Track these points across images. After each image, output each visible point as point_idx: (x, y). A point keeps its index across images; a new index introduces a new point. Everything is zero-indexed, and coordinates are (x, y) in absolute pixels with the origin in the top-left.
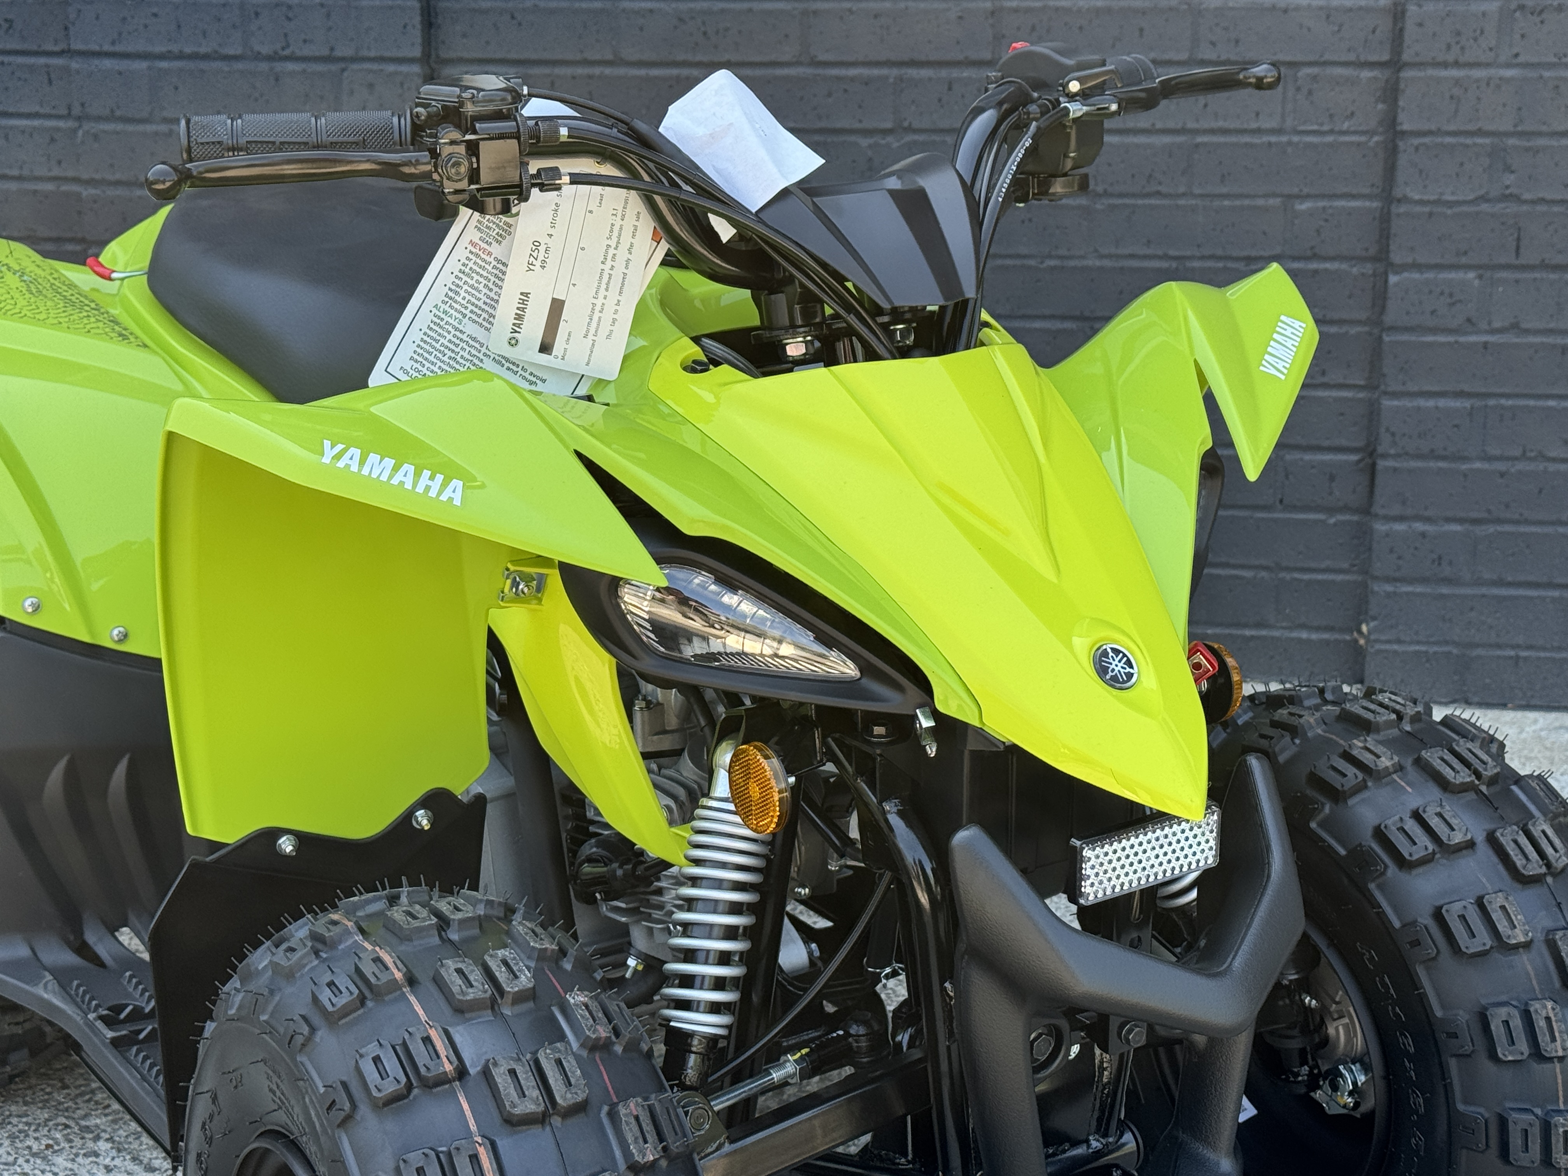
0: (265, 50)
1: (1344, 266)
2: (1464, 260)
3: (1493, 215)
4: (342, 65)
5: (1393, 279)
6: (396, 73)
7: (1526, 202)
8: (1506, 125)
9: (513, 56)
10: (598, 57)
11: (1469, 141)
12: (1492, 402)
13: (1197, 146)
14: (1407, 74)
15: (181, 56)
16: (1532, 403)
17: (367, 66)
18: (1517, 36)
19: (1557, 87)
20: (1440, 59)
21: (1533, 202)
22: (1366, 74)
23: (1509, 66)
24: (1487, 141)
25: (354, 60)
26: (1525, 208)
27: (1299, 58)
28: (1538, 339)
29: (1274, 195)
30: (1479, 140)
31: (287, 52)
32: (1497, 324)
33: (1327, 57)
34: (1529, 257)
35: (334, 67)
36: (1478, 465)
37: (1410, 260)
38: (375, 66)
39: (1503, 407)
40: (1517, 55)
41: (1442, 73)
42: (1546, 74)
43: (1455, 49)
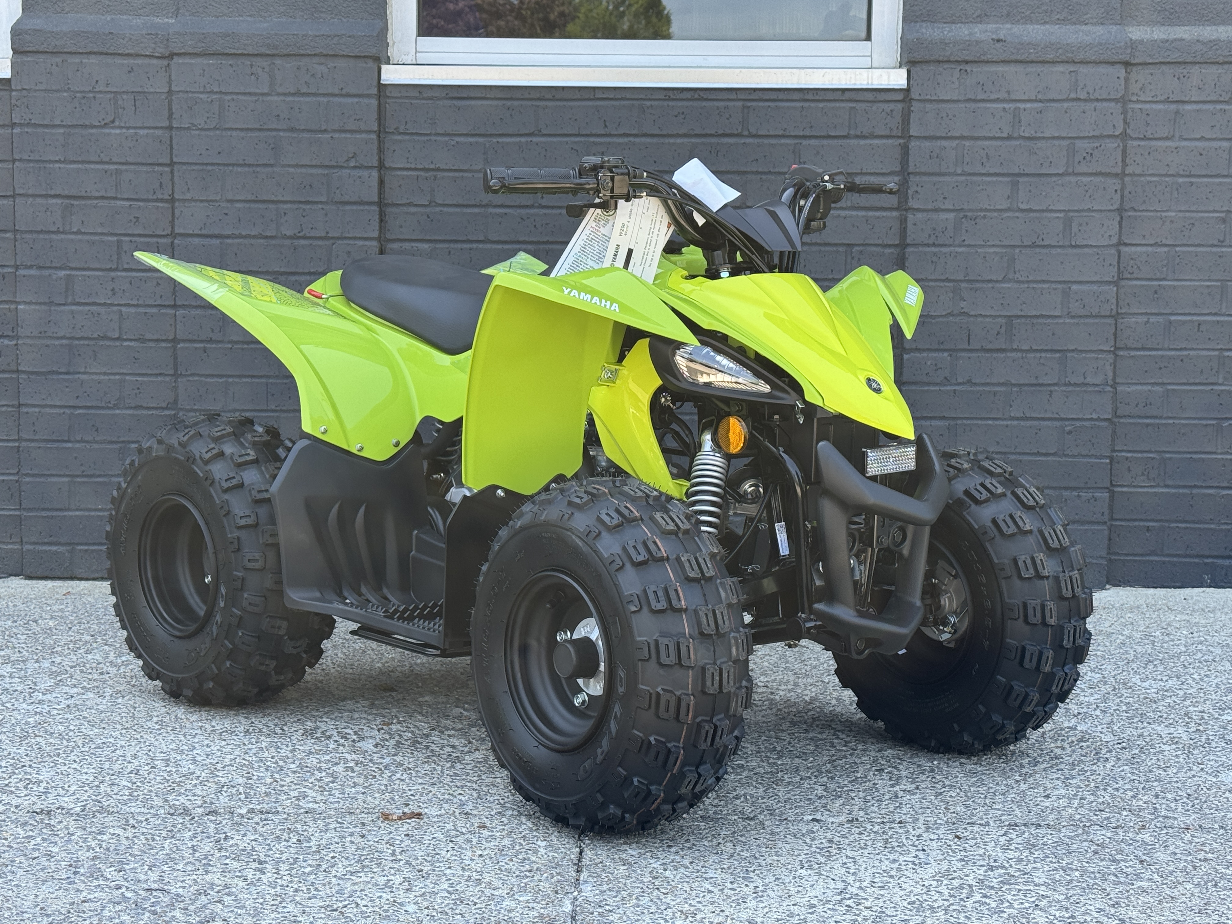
0: (288, 233)
2: (942, 347)
3: (956, 323)
4: (332, 241)
5: (906, 357)
6: (363, 246)
7: (972, 316)
8: (960, 277)
9: (428, 238)
10: (475, 239)
11: (942, 284)
12: (959, 422)
14: (910, 250)
15: (240, 236)
16: (980, 422)
17: (345, 242)
18: (964, 231)
19: (985, 257)
20: (926, 242)
21: (976, 316)
22: (888, 251)
23: (960, 246)
24: (951, 284)
25: (339, 238)
26: (972, 319)
27: (853, 242)
28: (981, 388)
30: (947, 284)
31: (301, 234)
32: (960, 381)
33: (867, 242)
34: (975, 345)
35: (328, 243)
37: (914, 347)
38: (351, 242)
39: (965, 425)
40: (964, 241)
41: (927, 249)
42: (979, 250)
43: (933, 237)
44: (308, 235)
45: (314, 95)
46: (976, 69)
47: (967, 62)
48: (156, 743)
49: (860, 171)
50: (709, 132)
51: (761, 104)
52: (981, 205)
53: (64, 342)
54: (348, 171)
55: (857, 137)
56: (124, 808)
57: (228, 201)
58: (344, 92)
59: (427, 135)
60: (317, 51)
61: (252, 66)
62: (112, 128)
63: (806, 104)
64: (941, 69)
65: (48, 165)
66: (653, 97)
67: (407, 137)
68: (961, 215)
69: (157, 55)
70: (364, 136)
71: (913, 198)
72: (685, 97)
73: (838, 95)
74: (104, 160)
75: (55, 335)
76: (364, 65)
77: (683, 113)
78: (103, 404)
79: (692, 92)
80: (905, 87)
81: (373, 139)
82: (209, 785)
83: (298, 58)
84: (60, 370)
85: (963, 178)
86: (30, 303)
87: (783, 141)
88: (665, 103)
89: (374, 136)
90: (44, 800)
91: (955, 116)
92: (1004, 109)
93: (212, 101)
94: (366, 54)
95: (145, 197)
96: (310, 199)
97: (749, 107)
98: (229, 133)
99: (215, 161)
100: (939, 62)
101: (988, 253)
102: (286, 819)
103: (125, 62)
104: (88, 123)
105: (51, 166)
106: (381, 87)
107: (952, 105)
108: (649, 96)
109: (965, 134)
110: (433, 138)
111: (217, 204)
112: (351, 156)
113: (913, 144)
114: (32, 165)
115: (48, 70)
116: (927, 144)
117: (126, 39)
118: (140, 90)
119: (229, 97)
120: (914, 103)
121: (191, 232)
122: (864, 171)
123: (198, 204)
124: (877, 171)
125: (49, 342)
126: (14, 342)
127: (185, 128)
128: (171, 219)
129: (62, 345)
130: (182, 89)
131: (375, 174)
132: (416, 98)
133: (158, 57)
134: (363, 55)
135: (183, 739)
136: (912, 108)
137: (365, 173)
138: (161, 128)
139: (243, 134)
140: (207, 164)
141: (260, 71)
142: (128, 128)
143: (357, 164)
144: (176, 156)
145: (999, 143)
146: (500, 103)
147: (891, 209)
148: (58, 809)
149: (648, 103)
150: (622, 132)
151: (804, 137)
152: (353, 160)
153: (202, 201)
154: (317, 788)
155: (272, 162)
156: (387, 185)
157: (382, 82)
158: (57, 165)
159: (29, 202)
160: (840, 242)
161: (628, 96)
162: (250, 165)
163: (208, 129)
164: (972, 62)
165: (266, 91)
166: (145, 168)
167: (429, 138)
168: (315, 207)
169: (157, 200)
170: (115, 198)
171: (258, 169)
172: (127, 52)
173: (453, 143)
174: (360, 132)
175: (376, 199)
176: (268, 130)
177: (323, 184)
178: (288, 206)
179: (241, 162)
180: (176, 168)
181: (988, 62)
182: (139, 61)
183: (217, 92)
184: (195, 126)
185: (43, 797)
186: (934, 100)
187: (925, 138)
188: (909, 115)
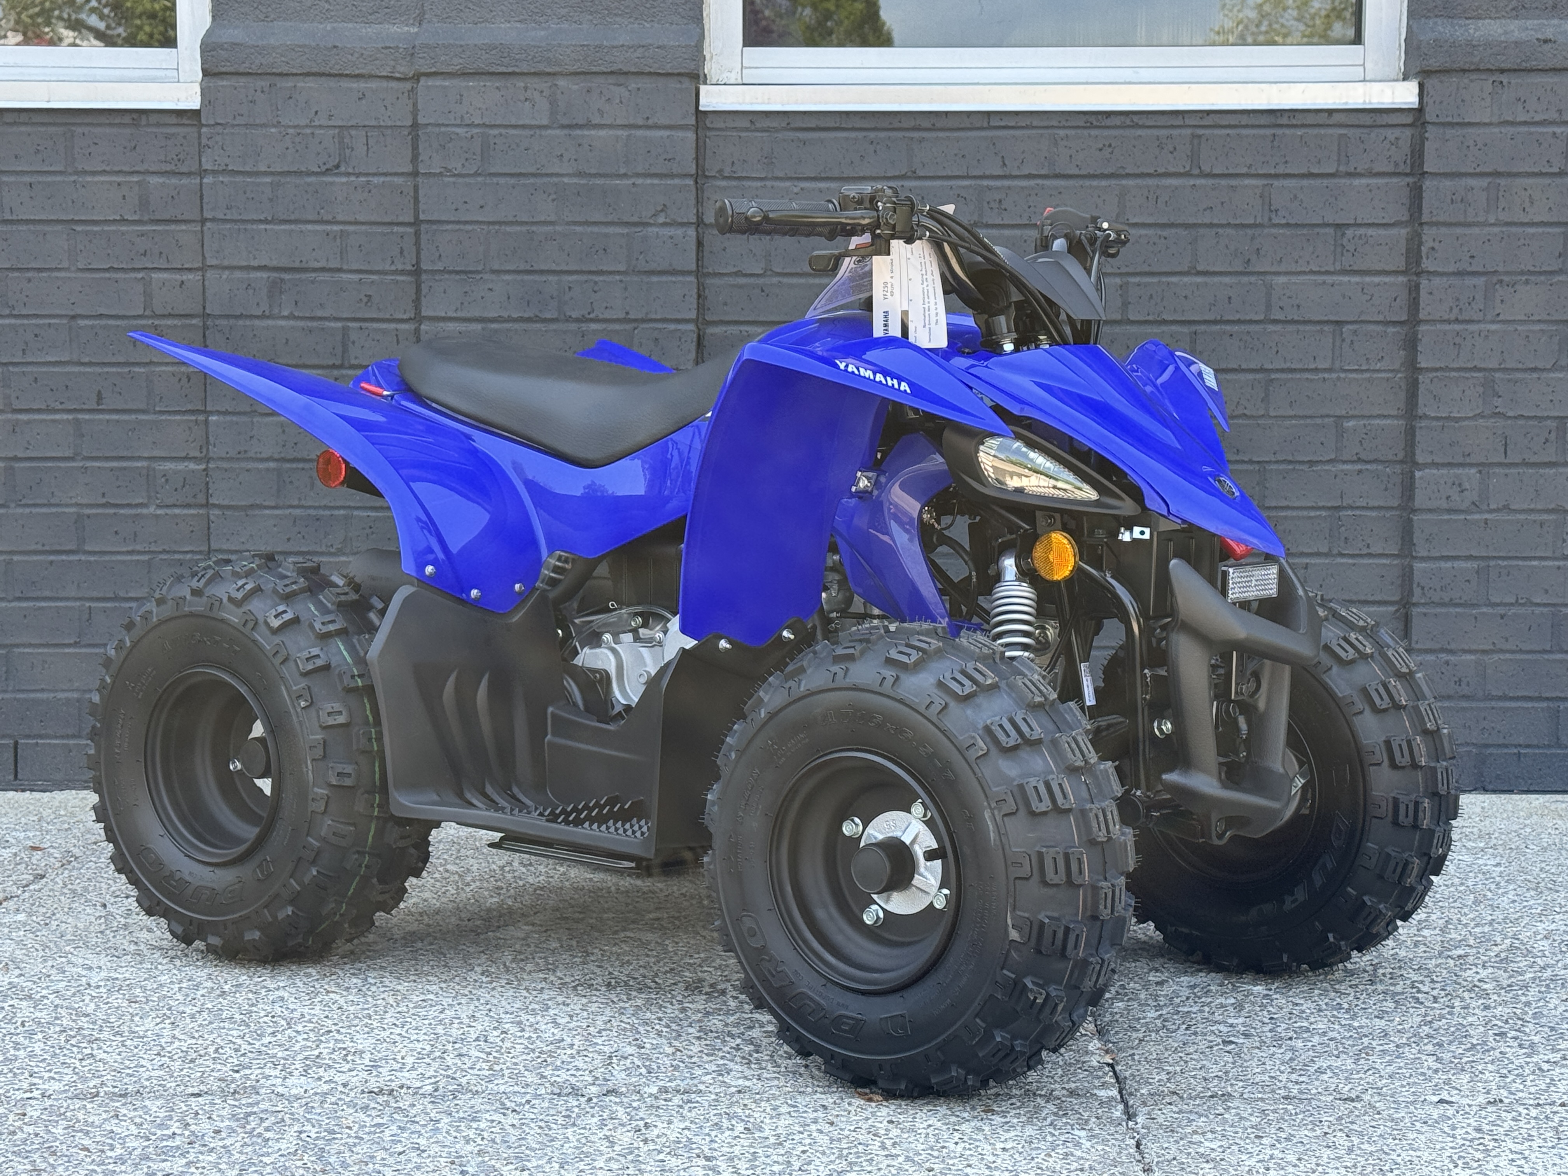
0: (575, 315)
1: (1380, 467)
2: (1468, 460)
3: (1487, 428)
4: (633, 325)
5: (1418, 474)
6: (676, 330)
7: (1509, 417)
8: (1494, 364)
9: (762, 319)
11: (1467, 375)
12: (1492, 563)
13: (1272, 380)
14: (1423, 328)
15: (510, 319)
16: (1520, 563)
17: (652, 325)
18: (1498, 302)
19: (1527, 337)
20: (1446, 317)
21: (1515, 417)
22: (1391, 330)
23: (1493, 322)
24: (1481, 375)
25: (643, 321)
26: (1509, 422)
28: (1522, 517)
29: (1328, 416)
30: (1475, 374)
31: (592, 316)
32: (1493, 506)
33: (1363, 318)
34: (1514, 458)
35: (628, 327)
36: (1485, 610)
37: (1430, 461)
38: (660, 325)
39: (1501, 567)
40: (1498, 315)
41: (1447, 327)
42: (1519, 328)
43: (1456, 311)
44: (601, 316)
45: (611, 126)
46: (1515, 80)
47: (1502, 71)
48: (495, 1001)
49: (1352, 222)
50: (1146, 171)
51: (1217, 132)
52: (1522, 267)
53: (272, 465)
54: (656, 230)
55: (1350, 175)
56: (490, 1086)
57: (493, 272)
58: (650, 122)
59: (761, 179)
60: (615, 68)
61: (526, 89)
62: (337, 175)
63: (1279, 132)
64: (1466, 81)
65: (249, 226)
66: (1069, 124)
67: (734, 183)
68: (1495, 279)
69: (398, 75)
70: (677, 181)
71: (1427, 258)
72: (1112, 124)
73: (1322, 119)
74: (325, 218)
75: (258, 455)
76: (679, 86)
77: (1110, 146)
78: (324, 549)
79: (1122, 118)
80: (1416, 106)
81: (689, 186)
82: (590, 1055)
83: (588, 77)
84: (266, 503)
85: (1496, 230)
86: (226, 413)
87: (1247, 182)
88: (1086, 132)
89: (690, 182)
90: (377, 1076)
91: (1486, 145)
92: (1554, 133)
93: (472, 137)
94: (682, 71)
95: (381, 268)
96: (605, 268)
97: (1200, 136)
98: (495, 180)
99: (475, 219)
100: (1464, 71)
101: (1530, 331)
102: (717, 1100)
103: (355, 85)
104: (304, 169)
105: (255, 227)
106: (701, 115)
107: (1481, 131)
108: (1064, 123)
109: (1501, 170)
110: (769, 183)
111: (478, 277)
112: (659, 209)
113: (1428, 184)
114: (228, 226)
115: (250, 98)
116: (1448, 183)
117: (356, 55)
118: (373, 123)
119: (495, 132)
120: (1429, 128)
121: (443, 314)
122: (1359, 221)
123: (453, 276)
124: (1376, 221)
125: (251, 465)
126: (203, 466)
127: (434, 175)
128: (414, 297)
129: (268, 470)
130: (432, 121)
131: (692, 232)
132: (747, 129)
133: (399, 79)
134: (676, 71)
135: (527, 995)
136: (1427, 135)
137: (679, 232)
138: (402, 174)
139: (512, 181)
140: (466, 223)
141: (536, 95)
142: (358, 175)
143: (668, 220)
144: (423, 212)
145: (1547, 181)
146: (861, 134)
147: (1396, 273)
148: (402, 1087)
149: (1062, 132)
150: (1026, 172)
151: (1276, 176)
152: (663, 214)
153: (458, 272)
154: (738, 1059)
155: (553, 218)
156: (707, 249)
157: (701, 108)
158: (262, 227)
159: (224, 277)
160: (1326, 318)
161: (1035, 124)
162: (522, 223)
163: (468, 175)
164: (1509, 70)
165: (545, 122)
166: (380, 229)
167: (762, 184)
168: (610, 278)
169: (396, 272)
170: (340, 270)
171: (534, 228)
172: (357, 72)
173: (796, 190)
174: (672, 176)
175: (693, 267)
176: (547, 175)
177: (621, 247)
178: (574, 277)
179: (511, 219)
180: (423, 227)
181: (1531, 70)
182: (373, 84)
183: (478, 125)
184: (450, 171)
185: (375, 1073)
186: (1457, 124)
187: (1445, 175)
188: (1422, 145)
